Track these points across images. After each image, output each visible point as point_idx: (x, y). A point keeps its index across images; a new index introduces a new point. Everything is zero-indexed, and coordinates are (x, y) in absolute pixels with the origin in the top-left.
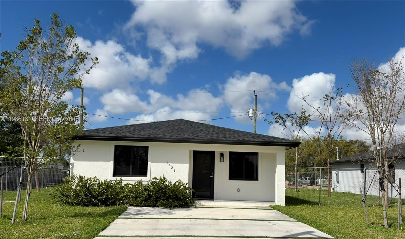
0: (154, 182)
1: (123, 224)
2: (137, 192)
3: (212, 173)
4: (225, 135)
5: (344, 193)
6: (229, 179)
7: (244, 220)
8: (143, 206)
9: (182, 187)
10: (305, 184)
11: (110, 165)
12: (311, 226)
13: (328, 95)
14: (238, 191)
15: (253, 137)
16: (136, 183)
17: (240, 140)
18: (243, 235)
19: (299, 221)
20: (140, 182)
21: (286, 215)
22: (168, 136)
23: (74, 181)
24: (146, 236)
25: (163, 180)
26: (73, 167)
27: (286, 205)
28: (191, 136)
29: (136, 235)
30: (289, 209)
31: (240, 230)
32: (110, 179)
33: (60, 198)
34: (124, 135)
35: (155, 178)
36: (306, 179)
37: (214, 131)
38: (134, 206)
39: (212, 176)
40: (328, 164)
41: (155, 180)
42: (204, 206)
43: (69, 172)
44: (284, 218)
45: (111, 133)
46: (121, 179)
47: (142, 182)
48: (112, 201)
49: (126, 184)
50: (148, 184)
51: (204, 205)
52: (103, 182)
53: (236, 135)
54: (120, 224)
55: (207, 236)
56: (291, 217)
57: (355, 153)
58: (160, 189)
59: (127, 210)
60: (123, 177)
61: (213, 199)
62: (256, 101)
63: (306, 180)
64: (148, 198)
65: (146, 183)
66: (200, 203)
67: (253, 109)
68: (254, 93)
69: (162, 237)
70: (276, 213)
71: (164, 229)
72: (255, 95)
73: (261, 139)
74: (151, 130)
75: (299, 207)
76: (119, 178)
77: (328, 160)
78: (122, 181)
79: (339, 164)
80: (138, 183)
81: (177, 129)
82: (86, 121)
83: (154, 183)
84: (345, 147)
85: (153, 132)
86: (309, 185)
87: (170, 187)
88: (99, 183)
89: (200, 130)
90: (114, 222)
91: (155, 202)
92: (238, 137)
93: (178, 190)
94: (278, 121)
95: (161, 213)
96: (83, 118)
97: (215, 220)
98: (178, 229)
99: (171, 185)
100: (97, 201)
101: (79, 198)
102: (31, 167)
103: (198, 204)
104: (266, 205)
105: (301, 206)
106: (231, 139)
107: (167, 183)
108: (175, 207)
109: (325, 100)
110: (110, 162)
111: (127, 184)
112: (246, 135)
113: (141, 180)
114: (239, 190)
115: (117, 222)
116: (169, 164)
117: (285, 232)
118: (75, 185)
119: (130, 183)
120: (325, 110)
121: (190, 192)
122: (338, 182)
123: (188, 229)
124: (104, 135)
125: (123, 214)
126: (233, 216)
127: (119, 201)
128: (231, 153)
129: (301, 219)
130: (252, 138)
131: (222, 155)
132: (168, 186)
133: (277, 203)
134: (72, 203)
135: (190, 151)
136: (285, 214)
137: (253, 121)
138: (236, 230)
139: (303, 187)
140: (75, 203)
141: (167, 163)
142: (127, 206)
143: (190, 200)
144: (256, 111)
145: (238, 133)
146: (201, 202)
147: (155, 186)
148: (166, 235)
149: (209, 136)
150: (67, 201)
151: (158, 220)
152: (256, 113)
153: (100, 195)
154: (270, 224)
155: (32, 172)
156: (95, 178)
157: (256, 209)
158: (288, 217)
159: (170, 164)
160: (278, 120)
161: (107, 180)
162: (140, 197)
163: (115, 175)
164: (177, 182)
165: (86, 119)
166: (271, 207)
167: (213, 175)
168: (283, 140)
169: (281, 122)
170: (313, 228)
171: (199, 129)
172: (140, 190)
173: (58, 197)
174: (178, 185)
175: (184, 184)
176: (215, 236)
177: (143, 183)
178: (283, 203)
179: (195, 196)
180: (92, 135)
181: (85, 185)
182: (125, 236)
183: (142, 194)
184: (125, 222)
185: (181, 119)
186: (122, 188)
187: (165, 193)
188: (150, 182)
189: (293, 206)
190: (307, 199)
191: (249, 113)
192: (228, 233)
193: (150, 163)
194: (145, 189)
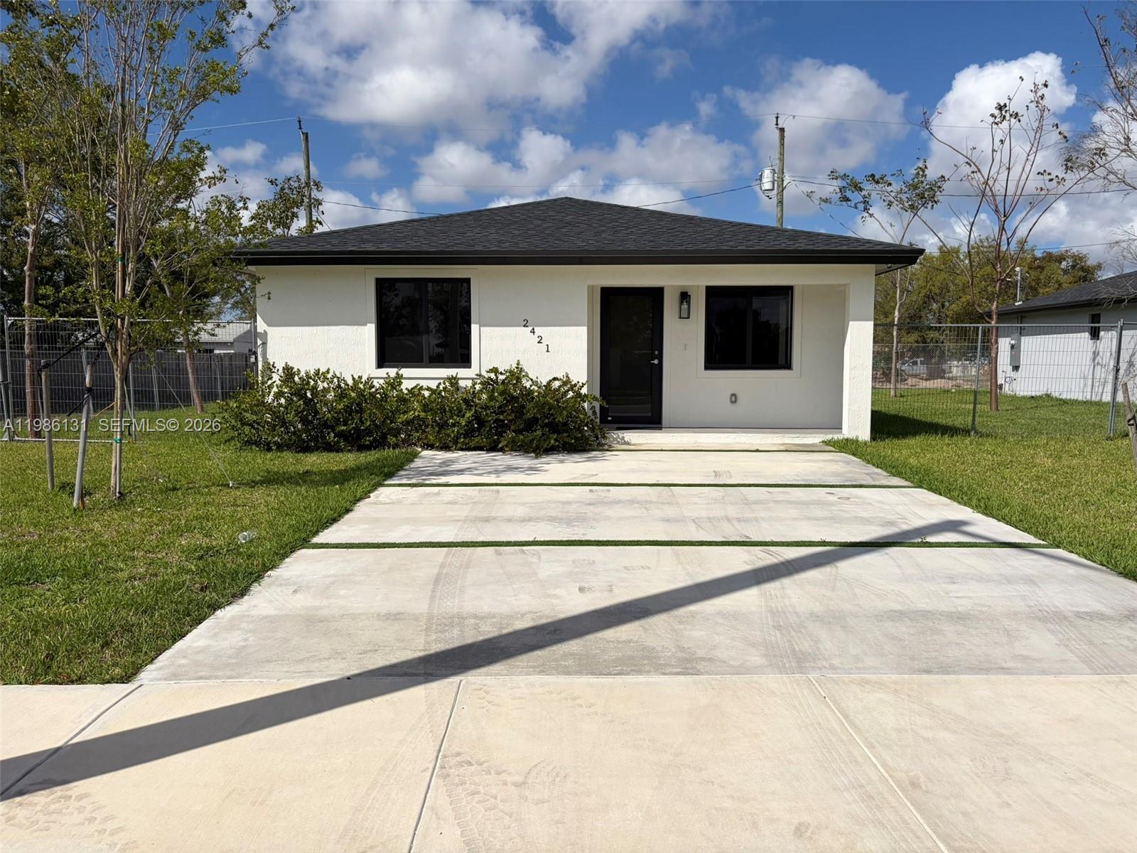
0: (491, 379)
1: (394, 503)
2: (445, 411)
3: (656, 352)
4: (694, 236)
5: (1033, 397)
6: (707, 368)
7: (750, 485)
8: (462, 450)
9: (571, 394)
10: (915, 376)
11: (367, 334)
12: (959, 503)
13: (1005, 105)
14: (732, 402)
15: (778, 239)
16: (440, 383)
17: (739, 248)
18: (752, 537)
19: (921, 487)
20: (453, 381)
21: (878, 467)
22: (524, 246)
23: (270, 382)
24: (452, 543)
25: (516, 375)
26: (264, 344)
27: (873, 438)
28: (591, 242)
29: (422, 540)
30: (884, 448)
31: (739, 520)
32: (369, 375)
33: (233, 429)
34: (400, 246)
35: (495, 370)
36: (915, 363)
37: (660, 227)
38: (436, 450)
39: (656, 362)
40: (994, 317)
41: (493, 376)
42: (634, 445)
43: (256, 358)
44: (872, 478)
45: (364, 241)
46: (397, 373)
47: (457, 383)
48: (377, 435)
49: (412, 389)
50: (475, 388)
51: (633, 442)
52: (350, 382)
53: (726, 236)
54: (385, 504)
55: (638, 541)
56: (891, 473)
57: (1060, 285)
58: (508, 401)
59: (415, 460)
60: (402, 369)
61: (659, 426)
62: (783, 145)
63: (917, 364)
64: (476, 426)
65: (469, 383)
66: (623, 437)
67: (774, 170)
68: (775, 123)
69: (500, 546)
70: (848, 463)
71: (509, 520)
72: (779, 126)
73: (801, 245)
74: (477, 231)
75: (912, 441)
76: (392, 372)
77: (995, 303)
78: (402, 381)
79: (1021, 316)
80: (447, 384)
81: (551, 225)
82: (321, 223)
83: (491, 384)
84: (1030, 272)
85: (481, 235)
86: (926, 380)
87: (536, 394)
88: (339, 386)
89: (619, 226)
90: (369, 497)
91: (496, 437)
92: (731, 241)
93: (558, 401)
94: (848, 196)
95: (510, 469)
96: (313, 213)
97: (662, 488)
98: (552, 519)
99: (539, 388)
100: (334, 438)
101: (287, 428)
102: (119, 343)
103: (617, 440)
104: (815, 439)
105: (917, 438)
106: (712, 246)
107: (528, 384)
108: (550, 451)
109: (996, 121)
110: (366, 327)
111: (416, 387)
112: (758, 234)
113: (454, 376)
114: (734, 398)
115: (377, 498)
116: (531, 328)
117: (882, 526)
118: (272, 393)
119: (424, 383)
120: (995, 153)
121: (594, 407)
122: (1016, 368)
123: (582, 519)
124: (343, 249)
125: (402, 473)
126: (716, 474)
127: (396, 437)
128: (712, 292)
129: (923, 479)
130: (776, 243)
131: (685, 297)
132: (530, 392)
133: (847, 432)
134: (268, 444)
135: (591, 288)
136: (874, 465)
137: (775, 200)
138: (728, 519)
139: (910, 383)
140: (276, 443)
141: (524, 326)
142: (420, 449)
143: (593, 430)
144: (783, 173)
145: (732, 229)
146: (625, 435)
147: (493, 391)
148: (513, 539)
149: (645, 242)
150: (253, 439)
151: (498, 492)
152: (783, 181)
153: (342, 420)
154: (831, 498)
155: (124, 357)
156: (328, 371)
157: (786, 451)
158: (884, 473)
159: (533, 329)
160: (848, 194)
161: (360, 377)
162: (454, 425)
163: (380, 364)
164: (555, 379)
165: (322, 216)
166: (831, 446)
167: (660, 358)
168: (868, 245)
169: (857, 201)
170: (970, 510)
171: (617, 222)
172: (451, 403)
173: (227, 427)
174: (558, 390)
175: (575, 385)
176: (663, 539)
177: (462, 383)
178: (864, 433)
179: (610, 418)
180: (309, 249)
181: (300, 393)
182: (388, 544)
183: (458, 416)
184: (401, 496)
185: (566, 198)
186: (402, 400)
187: (520, 411)
188: (479, 381)
189: (896, 441)
190: (929, 419)
191: (761, 181)
192: (702, 528)
193: (478, 326)
194: (465, 400)
